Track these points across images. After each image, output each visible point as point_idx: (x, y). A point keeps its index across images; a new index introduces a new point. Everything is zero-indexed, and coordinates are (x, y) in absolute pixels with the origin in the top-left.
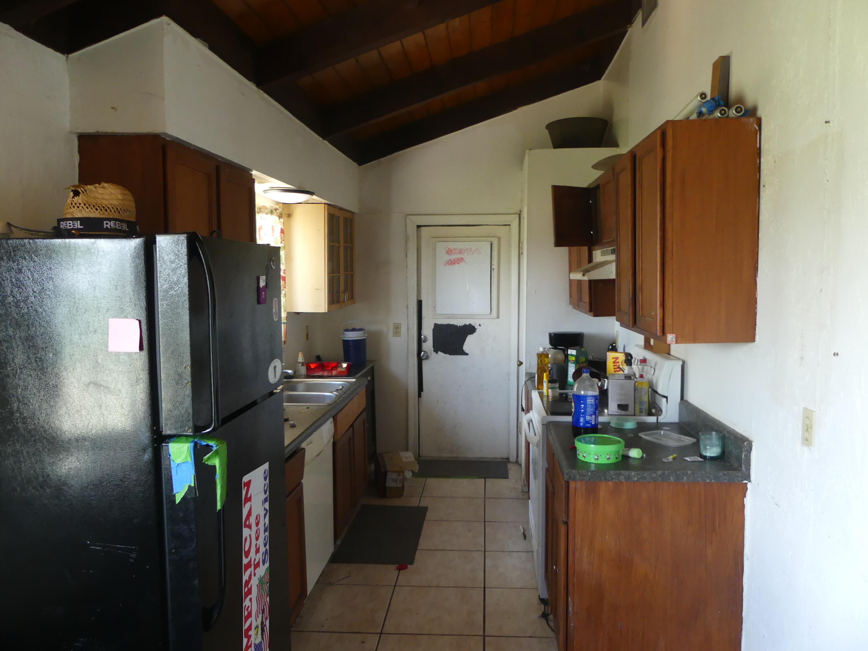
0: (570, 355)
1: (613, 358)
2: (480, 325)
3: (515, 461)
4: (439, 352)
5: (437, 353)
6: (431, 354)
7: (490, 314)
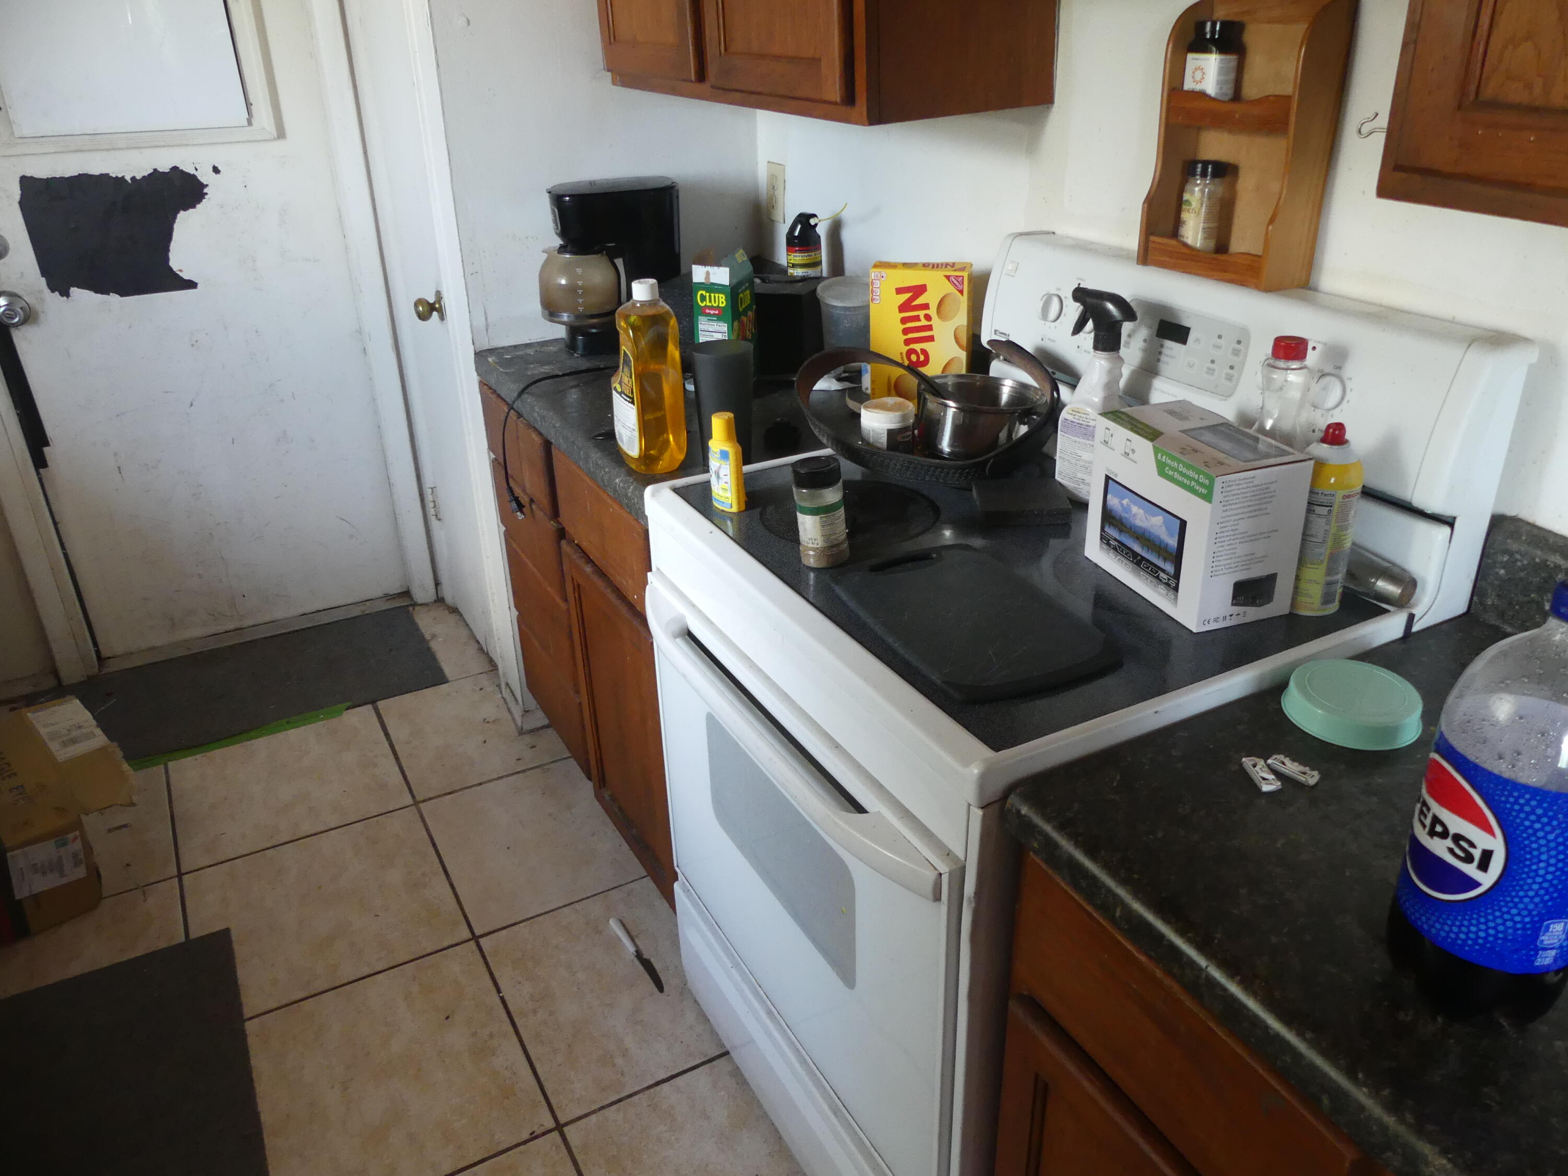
0: (702, 286)
1: (899, 291)
2: (216, 170)
3: (434, 598)
4: (74, 291)
5: (68, 295)
6: (42, 300)
7: (250, 123)
